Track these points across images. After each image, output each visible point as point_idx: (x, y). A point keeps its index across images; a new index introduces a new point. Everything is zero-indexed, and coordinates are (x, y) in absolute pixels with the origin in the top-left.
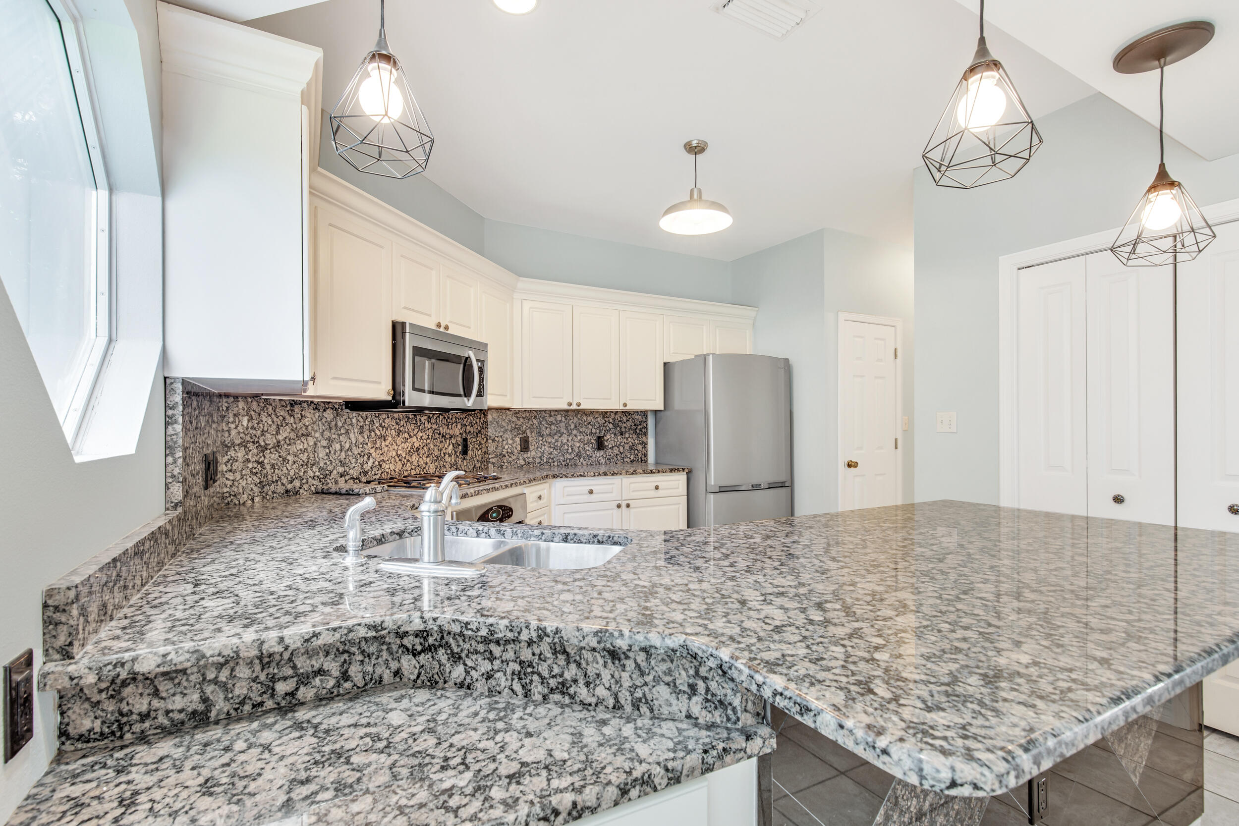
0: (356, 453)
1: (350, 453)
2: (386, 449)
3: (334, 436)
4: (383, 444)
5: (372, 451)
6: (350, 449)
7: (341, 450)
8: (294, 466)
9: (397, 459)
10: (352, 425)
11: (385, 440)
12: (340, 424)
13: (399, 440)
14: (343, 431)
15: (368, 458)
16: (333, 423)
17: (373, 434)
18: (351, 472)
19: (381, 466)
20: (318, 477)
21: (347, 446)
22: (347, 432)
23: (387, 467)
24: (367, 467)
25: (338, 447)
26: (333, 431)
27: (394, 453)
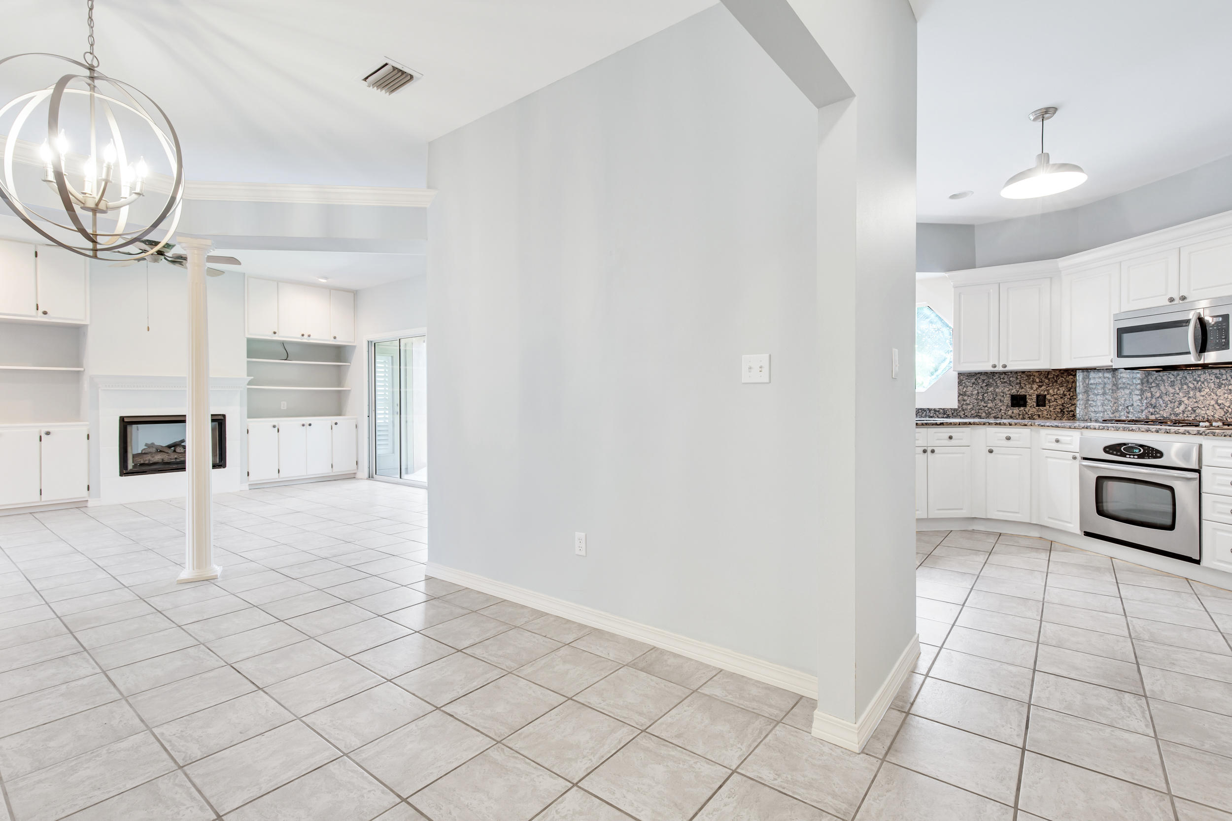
0: (1167, 399)
1: (1160, 399)
2: (1202, 398)
3: (1146, 388)
4: (1198, 394)
5: (1185, 399)
6: (1160, 397)
7: (1152, 397)
8: (1115, 405)
9: (1217, 407)
10: (1163, 381)
11: (1200, 391)
12: (1151, 380)
13: (1220, 392)
14: (1153, 385)
15: (1180, 404)
16: (1146, 380)
17: (1185, 387)
18: (1161, 412)
19: (1195, 411)
20: (1132, 413)
21: (1158, 395)
22: (1158, 385)
23: (1203, 412)
24: (1177, 411)
25: (1149, 395)
26: (1144, 385)
27: (1213, 402)
